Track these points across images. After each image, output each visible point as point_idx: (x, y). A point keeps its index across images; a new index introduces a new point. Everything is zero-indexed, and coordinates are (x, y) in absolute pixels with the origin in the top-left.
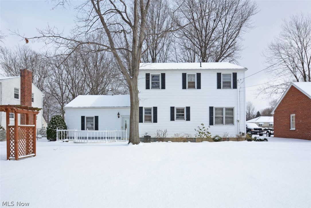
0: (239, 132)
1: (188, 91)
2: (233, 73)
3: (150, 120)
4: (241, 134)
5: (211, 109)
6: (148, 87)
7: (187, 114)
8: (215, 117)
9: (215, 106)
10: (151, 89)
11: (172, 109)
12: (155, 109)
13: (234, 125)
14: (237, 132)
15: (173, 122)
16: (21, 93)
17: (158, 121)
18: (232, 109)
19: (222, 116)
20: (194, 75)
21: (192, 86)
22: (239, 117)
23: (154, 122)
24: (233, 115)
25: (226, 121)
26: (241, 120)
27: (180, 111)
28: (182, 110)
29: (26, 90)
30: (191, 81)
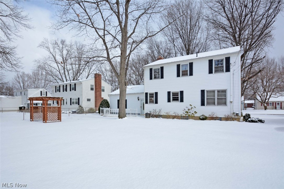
0: (232, 112)
1: (182, 78)
2: (226, 58)
3: (153, 102)
4: (235, 114)
5: (203, 92)
6: (151, 78)
7: (180, 96)
8: (207, 99)
9: (206, 89)
10: (154, 79)
11: (169, 93)
12: (156, 94)
13: (227, 105)
14: (230, 112)
15: (169, 103)
16: (95, 87)
17: (158, 102)
18: (225, 91)
19: (214, 98)
20: (187, 64)
21: (185, 74)
22: (232, 98)
23: (155, 103)
24: (226, 97)
25: (218, 102)
26: (234, 101)
27: (175, 94)
28: (177, 94)
29: (97, 85)
30: (186, 69)
